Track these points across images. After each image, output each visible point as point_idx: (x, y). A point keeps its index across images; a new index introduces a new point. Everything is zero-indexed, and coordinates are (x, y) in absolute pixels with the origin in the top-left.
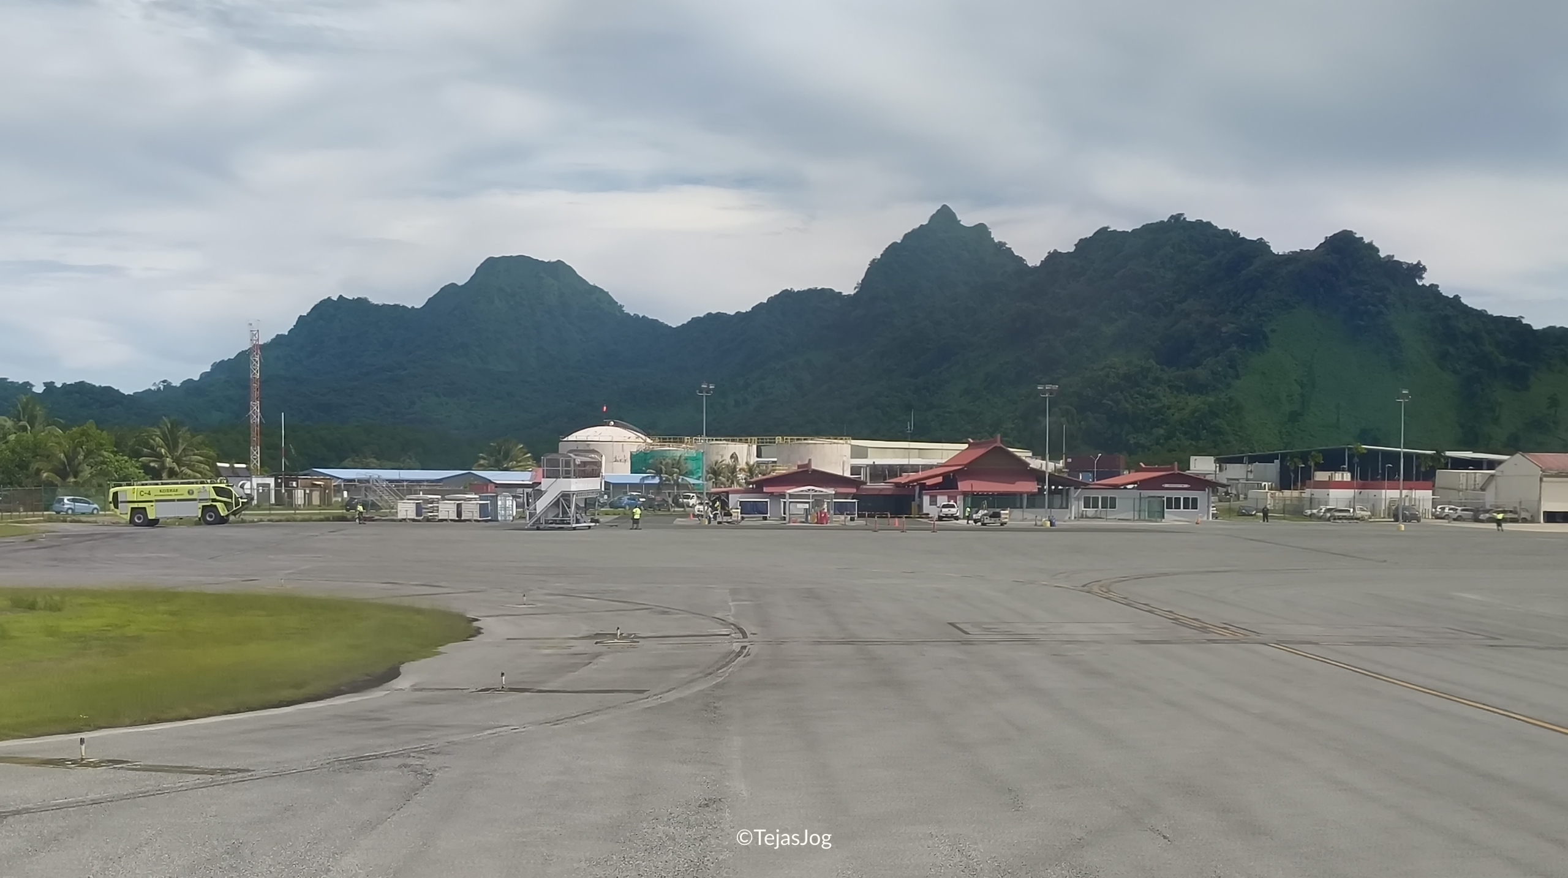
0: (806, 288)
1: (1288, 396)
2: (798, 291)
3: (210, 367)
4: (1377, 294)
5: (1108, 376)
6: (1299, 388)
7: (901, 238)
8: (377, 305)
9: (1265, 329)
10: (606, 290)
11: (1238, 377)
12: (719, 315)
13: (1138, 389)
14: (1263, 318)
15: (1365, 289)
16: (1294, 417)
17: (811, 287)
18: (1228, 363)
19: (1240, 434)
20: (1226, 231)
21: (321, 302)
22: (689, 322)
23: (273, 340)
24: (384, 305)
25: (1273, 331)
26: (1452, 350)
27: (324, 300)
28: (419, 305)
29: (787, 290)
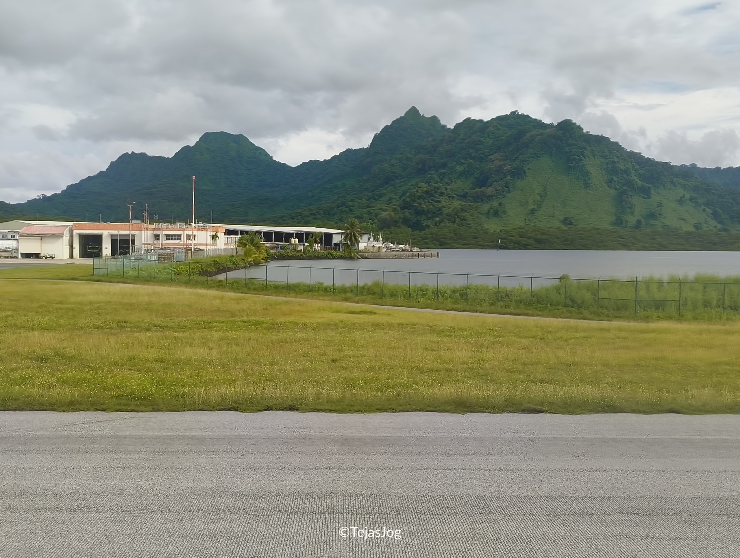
0: (358, 148)
1: (533, 201)
2: (355, 150)
3: (66, 188)
4: (580, 150)
5: (417, 191)
6: (539, 197)
7: (391, 123)
8: (150, 156)
9: (525, 168)
10: (264, 149)
11: (509, 192)
12: (315, 161)
13: (432, 198)
14: (525, 163)
15: (575, 148)
16: (533, 211)
17: (361, 147)
18: (505, 185)
19: (477, 220)
20: (536, 119)
21: (123, 155)
22: (301, 165)
23: (98, 174)
24: (154, 156)
25: (529, 169)
26: (615, 178)
27: (124, 154)
28: (171, 157)
29: (349, 149)
